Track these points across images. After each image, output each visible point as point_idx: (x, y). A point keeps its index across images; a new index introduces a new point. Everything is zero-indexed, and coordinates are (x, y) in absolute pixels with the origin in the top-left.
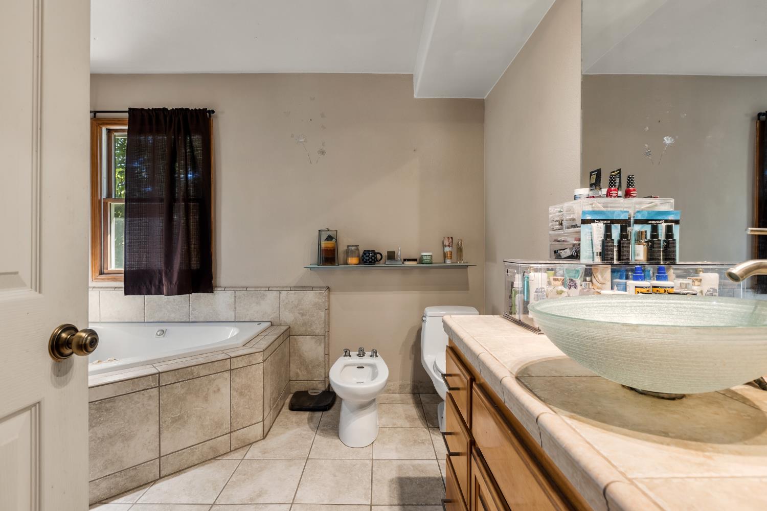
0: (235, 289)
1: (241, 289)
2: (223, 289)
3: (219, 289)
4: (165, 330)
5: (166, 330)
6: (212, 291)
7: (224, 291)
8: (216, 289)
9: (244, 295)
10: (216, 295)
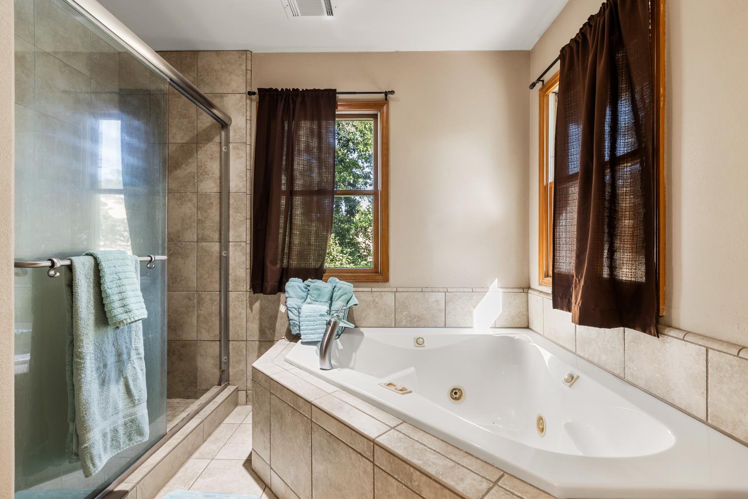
0: (709, 344)
1: (723, 348)
2: (681, 335)
3: (673, 333)
4: (575, 377)
5: (578, 377)
6: (658, 334)
7: (683, 340)
8: (667, 331)
9: (731, 366)
10: (667, 345)
